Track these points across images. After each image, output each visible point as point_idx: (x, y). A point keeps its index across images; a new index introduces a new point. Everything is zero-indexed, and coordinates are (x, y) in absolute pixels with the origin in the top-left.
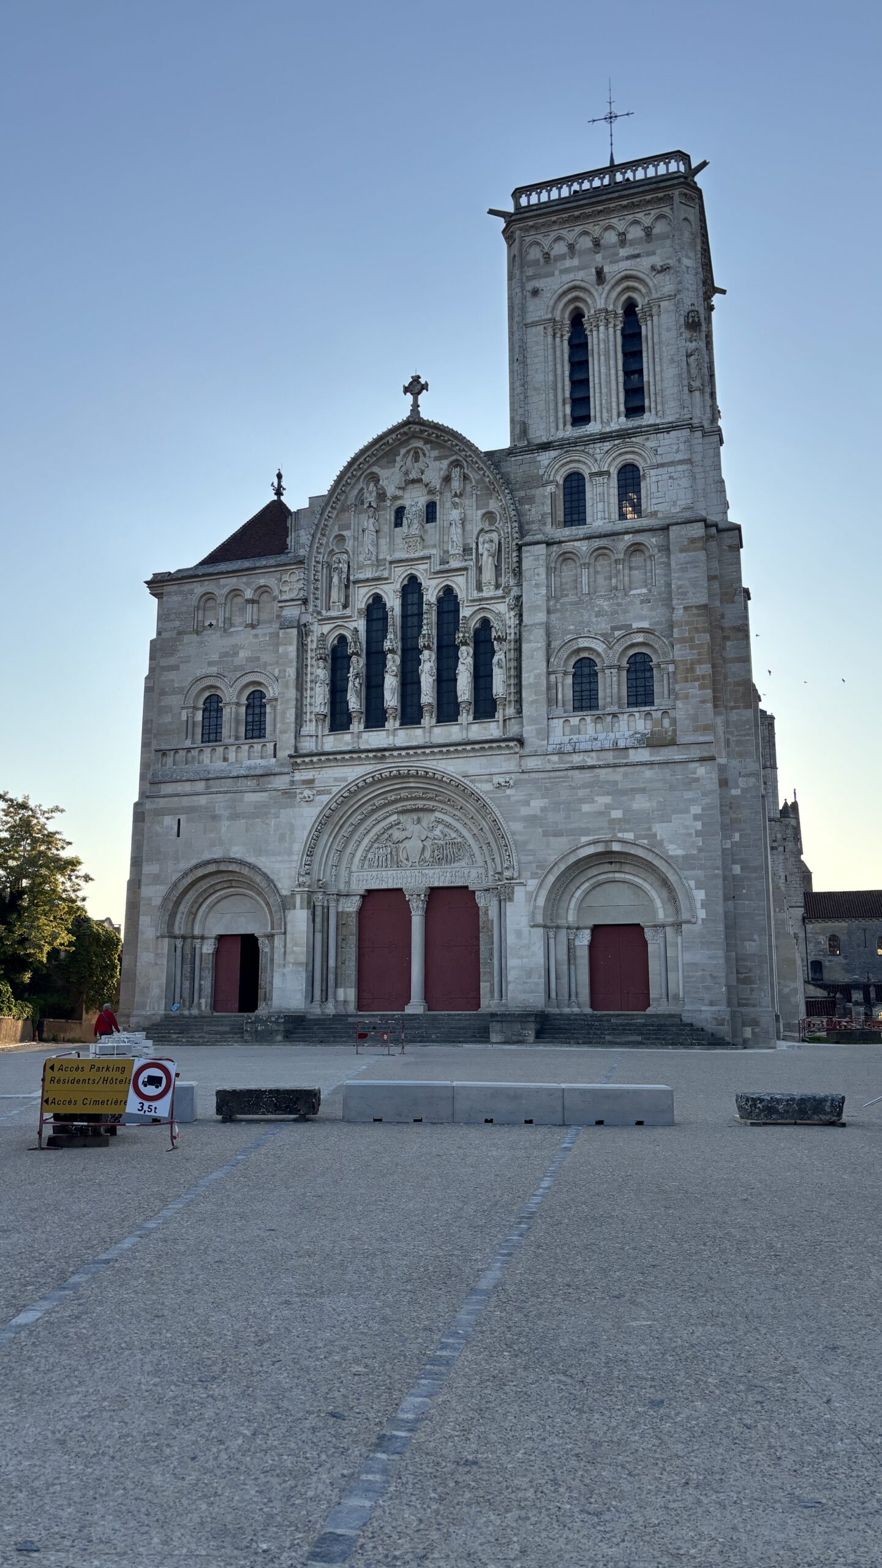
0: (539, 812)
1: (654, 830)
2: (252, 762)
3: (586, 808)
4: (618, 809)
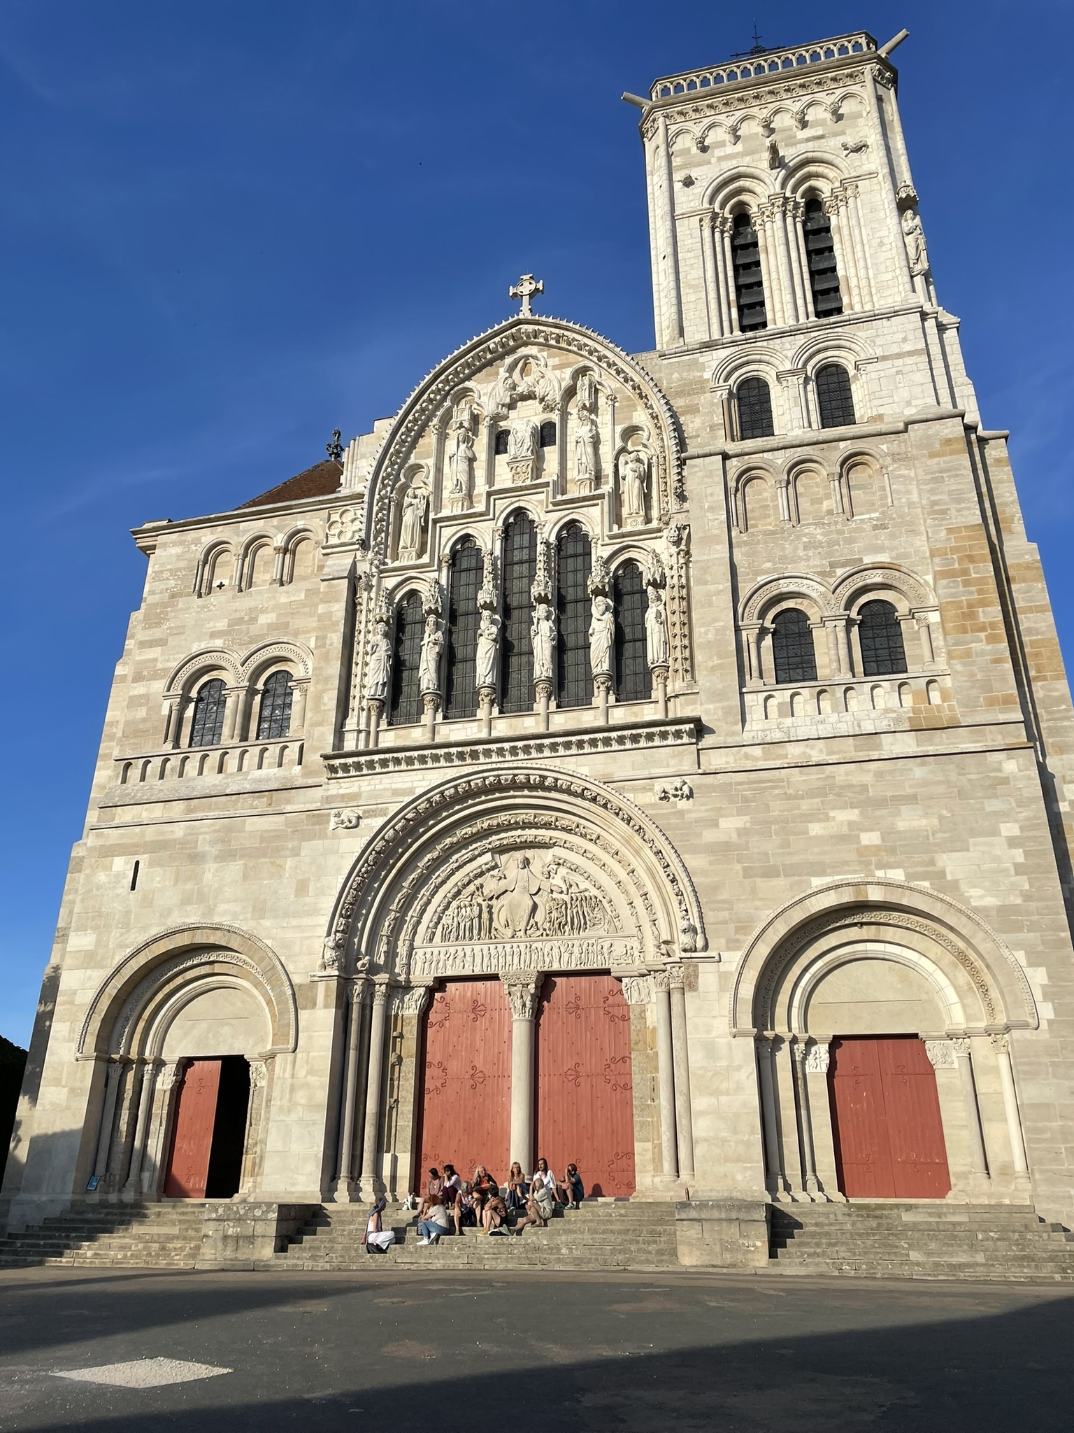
0: (734, 837)
1: (940, 864)
2: (263, 772)
3: (815, 829)
4: (872, 830)
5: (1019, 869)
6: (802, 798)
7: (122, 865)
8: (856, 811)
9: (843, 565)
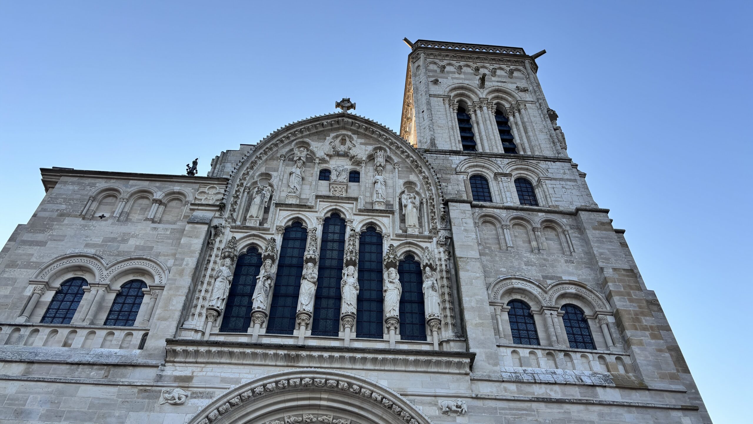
2: (105, 351)
9: (551, 278)
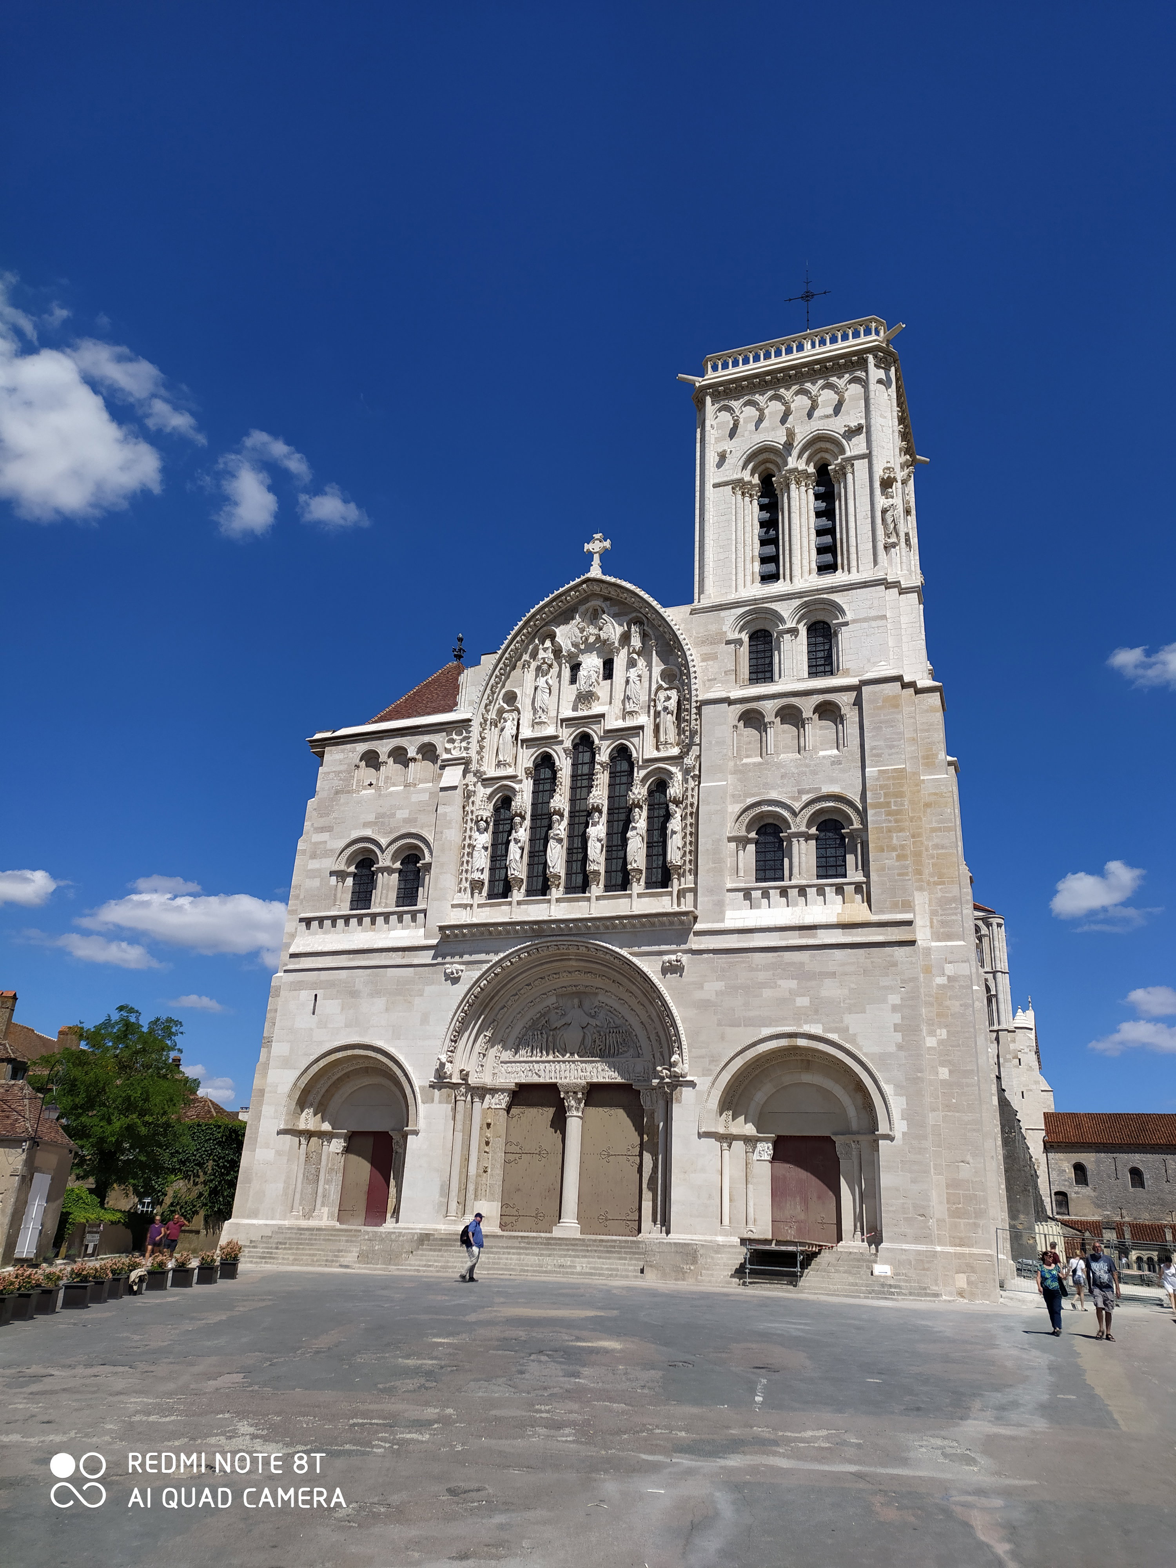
0: (713, 997)
1: (847, 1022)
3: (767, 993)
4: (804, 996)
5: (897, 1027)
6: (761, 970)
7: (306, 996)
8: (795, 981)
9: (808, 792)
